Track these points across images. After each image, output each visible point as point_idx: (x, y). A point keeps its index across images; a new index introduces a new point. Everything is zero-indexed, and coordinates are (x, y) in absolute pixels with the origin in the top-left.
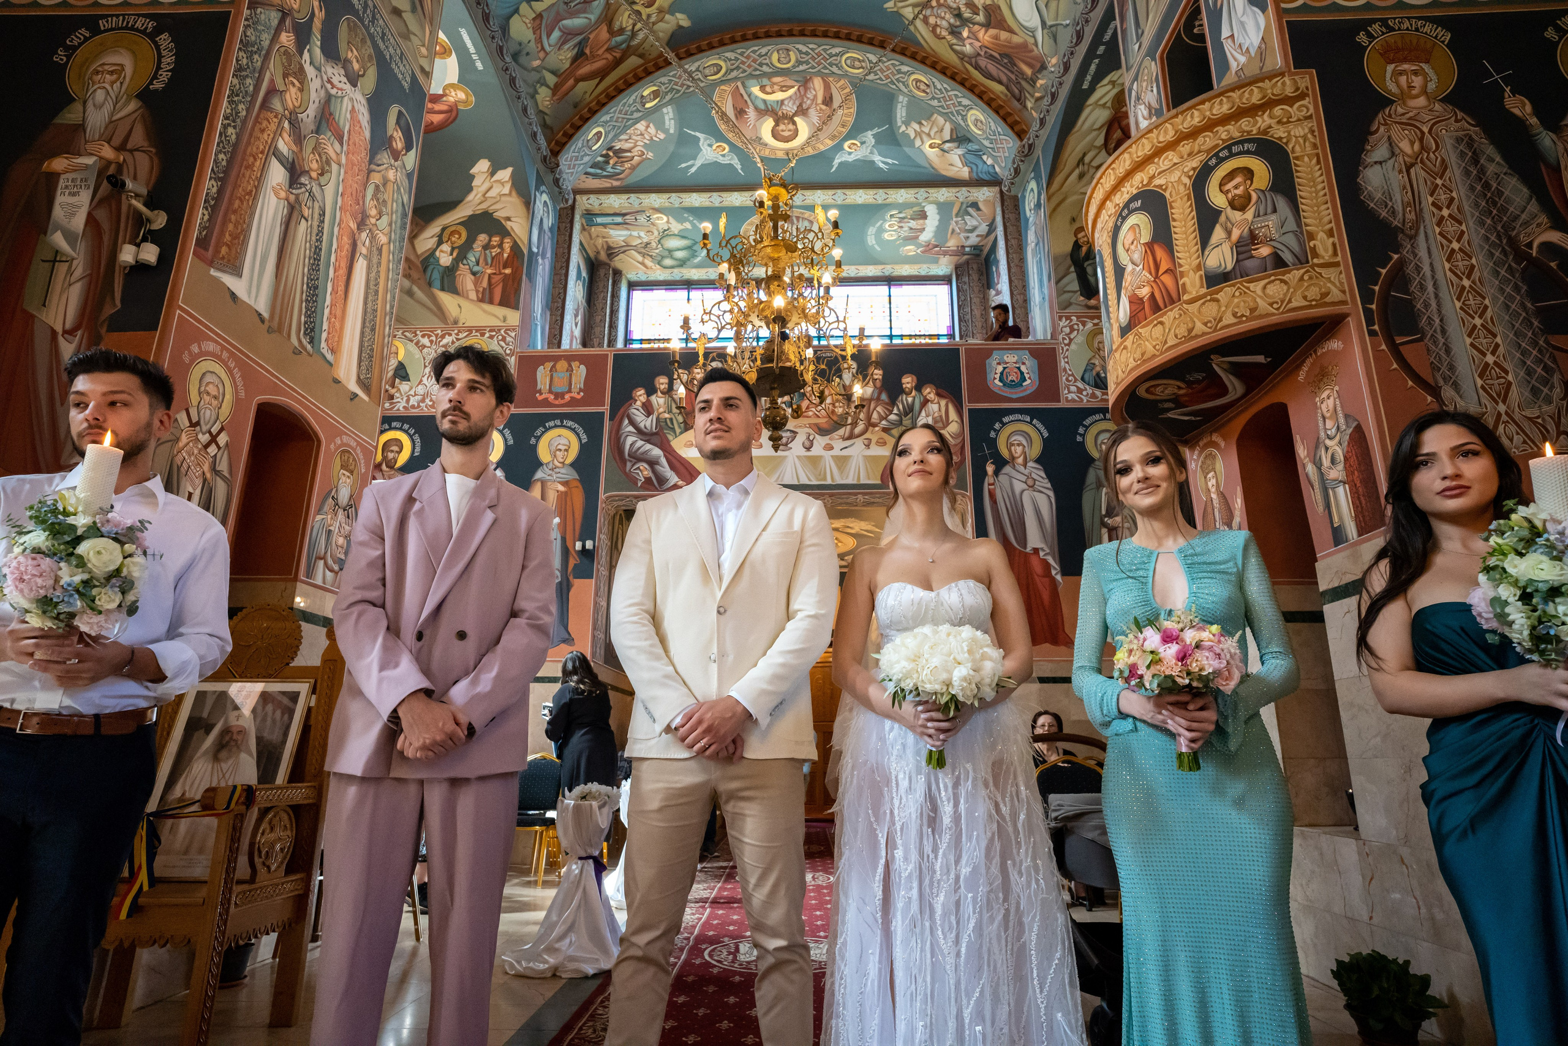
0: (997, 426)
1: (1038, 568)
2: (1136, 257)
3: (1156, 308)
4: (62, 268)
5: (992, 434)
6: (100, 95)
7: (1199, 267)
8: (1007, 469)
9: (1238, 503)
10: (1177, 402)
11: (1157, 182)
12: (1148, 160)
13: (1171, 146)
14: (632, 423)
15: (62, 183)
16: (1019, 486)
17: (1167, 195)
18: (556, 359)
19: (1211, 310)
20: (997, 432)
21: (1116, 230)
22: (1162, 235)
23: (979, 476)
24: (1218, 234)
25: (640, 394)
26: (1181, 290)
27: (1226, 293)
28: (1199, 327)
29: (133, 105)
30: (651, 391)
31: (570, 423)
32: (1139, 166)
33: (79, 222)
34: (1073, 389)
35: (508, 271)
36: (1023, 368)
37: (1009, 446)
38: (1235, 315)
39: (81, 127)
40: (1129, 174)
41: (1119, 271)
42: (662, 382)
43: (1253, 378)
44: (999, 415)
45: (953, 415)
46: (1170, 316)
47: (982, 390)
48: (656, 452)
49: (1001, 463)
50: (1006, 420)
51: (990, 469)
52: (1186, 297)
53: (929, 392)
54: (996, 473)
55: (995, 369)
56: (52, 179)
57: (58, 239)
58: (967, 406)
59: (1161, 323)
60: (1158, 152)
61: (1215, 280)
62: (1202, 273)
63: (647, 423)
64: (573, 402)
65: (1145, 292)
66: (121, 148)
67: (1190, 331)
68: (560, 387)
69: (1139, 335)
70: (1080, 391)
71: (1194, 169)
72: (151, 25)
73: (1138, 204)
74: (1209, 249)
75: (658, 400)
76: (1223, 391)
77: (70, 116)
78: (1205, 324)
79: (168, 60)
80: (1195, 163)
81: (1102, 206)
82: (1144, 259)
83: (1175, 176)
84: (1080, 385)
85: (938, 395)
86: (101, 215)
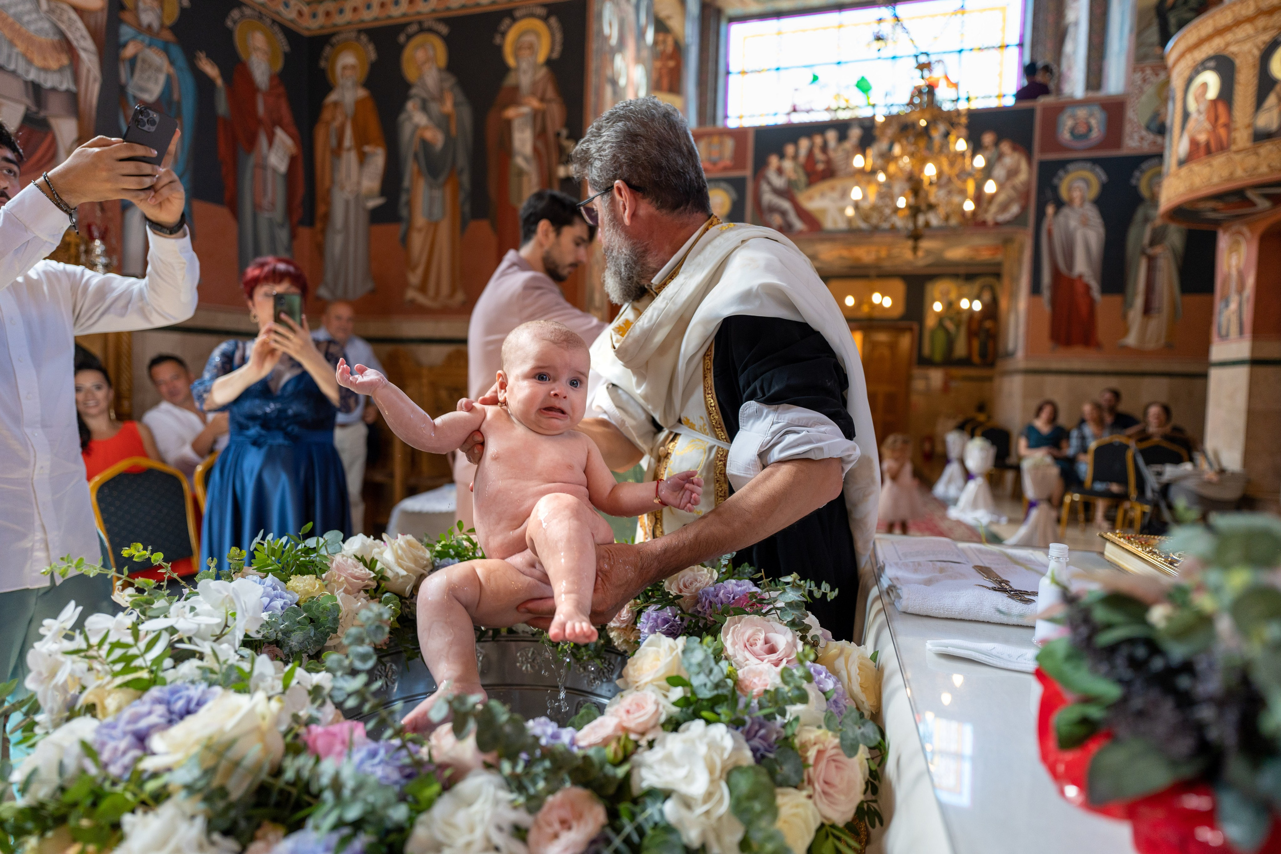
0: (1061, 173)
1: (1080, 289)
2: (1203, 107)
3: (1208, 151)
4: (525, 179)
5: (1055, 181)
6: (524, 65)
7: (1249, 126)
8: (1066, 211)
9: (1251, 281)
10: (1214, 210)
11: (1233, 49)
12: (1227, 29)
13: (1250, 20)
14: (769, 183)
15: (516, 124)
16: (1073, 223)
17: (1238, 62)
18: (710, 135)
19: (1251, 161)
20: (1061, 179)
21: (1189, 81)
22: (1226, 95)
23: (1041, 215)
24: (1272, 100)
25: (774, 161)
26: (1231, 141)
27: (1266, 149)
28: (1239, 173)
29: (543, 72)
30: (782, 156)
31: (724, 185)
32: (1219, 32)
33: (528, 149)
34: (1136, 137)
35: (671, 64)
36: (1093, 122)
37: (1070, 189)
38: (1269, 166)
39: (516, 89)
40: (1209, 38)
41: (1186, 115)
42: (790, 149)
43: (1278, 200)
44: (1063, 165)
45: (1024, 166)
46: (1219, 160)
47: (1052, 141)
48: (786, 205)
49: (1060, 204)
50: (1070, 167)
51: (1050, 210)
52: (1234, 148)
53: (1005, 147)
54: (1056, 213)
55: (1067, 123)
56: (508, 123)
57: (520, 161)
58: (1037, 156)
59: (1211, 166)
60: (1238, 23)
61: (1261, 137)
62: (1250, 131)
63: (779, 182)
64: (725, 169)
65: (1202, 138)
66: (542, 99)
67: (1232, 174)
68: (715, 156)
69: (1191, 170)
70: (1142, 138)
71: (1264, 43)
72: (542, 11)
73: (1212, 64)
74: (1261, 110)
75: (788, 165)
76: (1253, 204)
77: (510, 80)
78: (1245, 170)
79: (559, 37)
80: (1266, 37)
81: (1182, 56)
82: (1208, 111)
83: (1247, 47)
84: (1144, 133)
85: (1014, 149)
86: (540, 145)
